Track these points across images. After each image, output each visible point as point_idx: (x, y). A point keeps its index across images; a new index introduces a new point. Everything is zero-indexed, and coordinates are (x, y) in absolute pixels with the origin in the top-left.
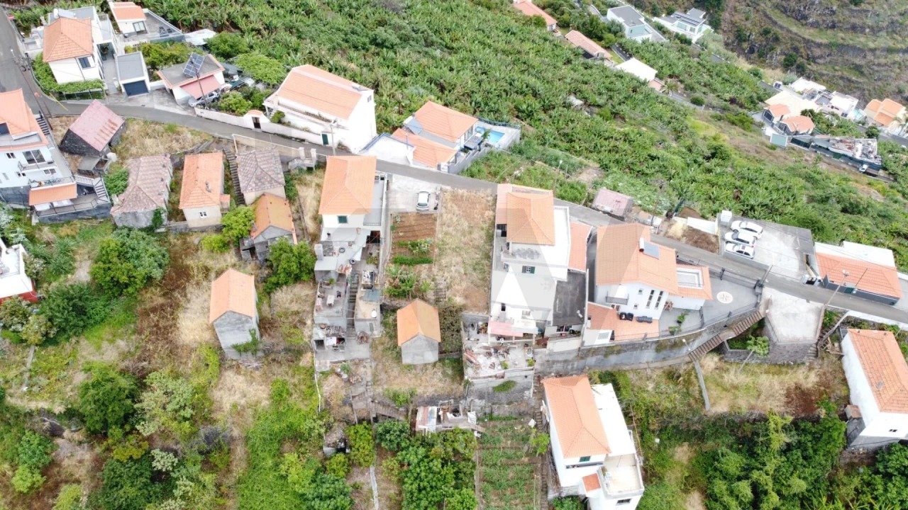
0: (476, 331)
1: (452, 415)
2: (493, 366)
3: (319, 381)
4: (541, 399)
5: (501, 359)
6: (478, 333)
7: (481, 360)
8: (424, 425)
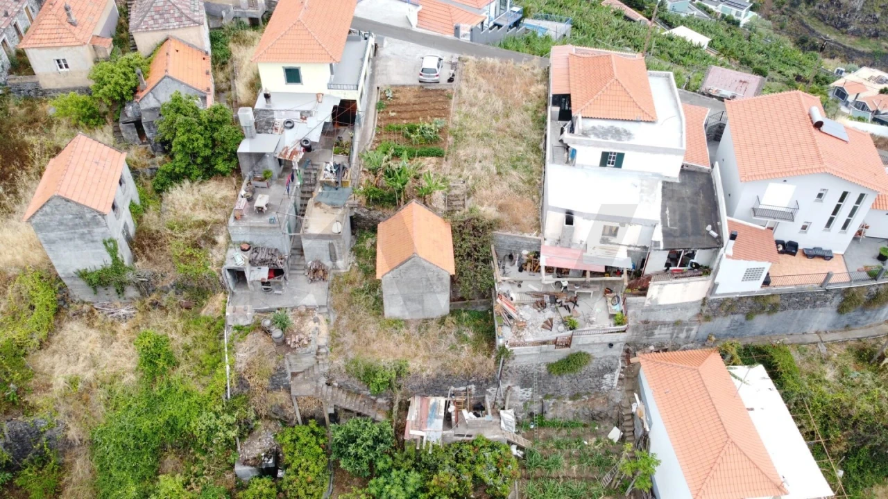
0: (516, 268)
1: (471, 414)
2: (549, 325)
3: (231, 341)
4: (633, 391)
5: (564, 312)
6: (521, 270)
7: (527, 313)
8: (420, 429)
